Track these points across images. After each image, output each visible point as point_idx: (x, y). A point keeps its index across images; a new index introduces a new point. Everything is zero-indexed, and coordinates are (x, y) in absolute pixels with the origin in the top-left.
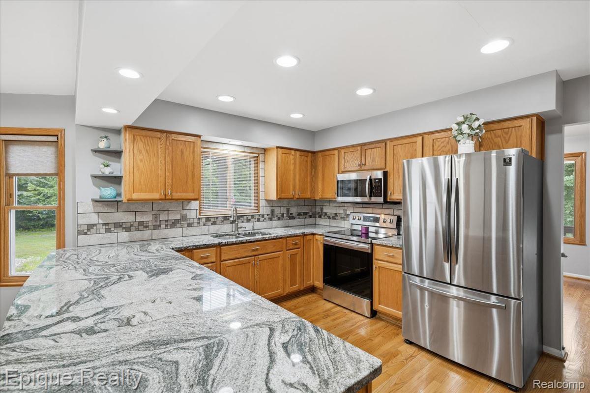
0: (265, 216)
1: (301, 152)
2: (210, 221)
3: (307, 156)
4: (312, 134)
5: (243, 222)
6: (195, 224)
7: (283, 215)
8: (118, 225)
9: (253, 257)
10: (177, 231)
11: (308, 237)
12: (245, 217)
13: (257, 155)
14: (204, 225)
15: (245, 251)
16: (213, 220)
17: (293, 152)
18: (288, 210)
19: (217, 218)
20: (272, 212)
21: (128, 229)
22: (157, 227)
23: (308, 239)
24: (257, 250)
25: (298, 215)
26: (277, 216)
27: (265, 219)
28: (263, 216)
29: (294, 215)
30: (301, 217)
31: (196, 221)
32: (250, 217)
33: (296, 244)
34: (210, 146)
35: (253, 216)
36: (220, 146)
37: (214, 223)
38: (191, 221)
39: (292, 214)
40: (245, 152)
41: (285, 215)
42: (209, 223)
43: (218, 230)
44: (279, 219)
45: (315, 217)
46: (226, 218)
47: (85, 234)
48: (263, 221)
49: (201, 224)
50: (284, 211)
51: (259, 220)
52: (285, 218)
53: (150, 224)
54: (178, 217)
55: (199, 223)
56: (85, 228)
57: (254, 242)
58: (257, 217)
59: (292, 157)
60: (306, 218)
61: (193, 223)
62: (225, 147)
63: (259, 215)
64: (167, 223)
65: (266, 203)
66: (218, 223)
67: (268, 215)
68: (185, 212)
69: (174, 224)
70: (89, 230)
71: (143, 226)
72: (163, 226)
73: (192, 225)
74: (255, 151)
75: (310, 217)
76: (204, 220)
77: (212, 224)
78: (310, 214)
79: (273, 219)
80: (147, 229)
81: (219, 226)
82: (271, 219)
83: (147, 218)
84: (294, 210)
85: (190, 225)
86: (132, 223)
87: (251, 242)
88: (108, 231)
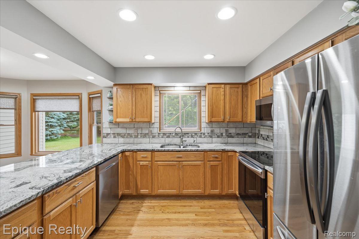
0: (206, 134)
1: (231, 85)
2: (166, 135)
3: (238, 88)
4: (243, 69)
5: (188, 137)
6: (157, 137)
7: (222, 134)
8: (119, 134)
9: (178, 162)
10: (147, 140)
11: (230, 154)
12: (190, 134)
13: (200, 92)
14: (162, 137)
15: (171, 157)
16: (167, 135)
17: (223, 86)
18: (227, 131)
19: (170, 133)
20: (212, 131)
21: (123, 137)
22: (136, 137)
23: (229, 155)
24: (181, 157)
25: (236, 135)
26: (216, 135)
27: (206, 136)
28: (204, 134)
29: (232, 134)
30: (240, 136)
31: (157, 134)
32: (193, 134)
33: (216, 158)
34: (166, 89)
35: (196, 134)
36: (172, 89)
37: (168, 137)
38: (154, 135)
39: (231, 133)
40: (190, 90)
41: (224, 134)
42: (165, 136)
43: (171, 141)
44: (218, 137)
45: (255, 137)
46: (177, 134)
47: (106, 138)
48: (205, 137)
49: (160, 137)
50: (223, 131)
51: (201, 137)
52: (224, 137)
53: (133, 135)
54: (147, 132)
55: (159, 136)
56: (106, 135)
57: (180, 151)
58: (200, 134)
59: (222, 90)
60: (245, 137)
61: (155, 136)
62: (176, 88)
63: (201, 133)
64: (141, 135)
65: (207, 125)
66: (171, 136)
67: (208, 133)
68: (151, 129)
69: (145, 136)
70: (107, 136)
71: (130, 136)
72: (139, 137)
73: (155, 137)
74: (198, 89)
75: (250, 137)
76: (162, 134)
77: (167, 137)
78: (250, 134)
79: (213, 137)
80: (132, 137)
81: (172, 139)
82: (211, 137)
83: (131, 131)
84: (232, 131)
85: (154, 137)
86: (125, 134)
87: (177, 151)
88: (115, 137)
